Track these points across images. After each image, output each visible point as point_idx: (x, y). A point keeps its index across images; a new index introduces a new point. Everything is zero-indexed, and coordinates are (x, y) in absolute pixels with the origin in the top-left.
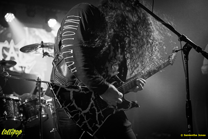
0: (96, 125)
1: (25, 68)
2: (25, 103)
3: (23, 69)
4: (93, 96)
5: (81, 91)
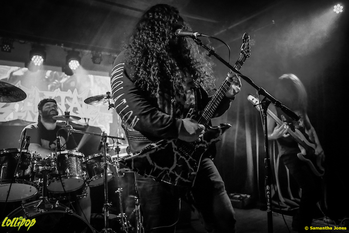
0: (192, 173)
2: (89, 160)
4: (174, 146)
5: (159, 149)
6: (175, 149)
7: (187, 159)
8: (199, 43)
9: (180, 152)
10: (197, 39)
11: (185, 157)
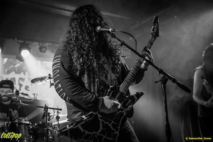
0: (115, 133)
1: (37, 95)
2: (35, 127)
3: (36, 96)
4: (99, 116)
5: (88, 120)
6: (100, 118)
7: (110, 123)
8: (113, 36)
9: (104, 119)
10: (112, 34)
11: (109, 122)
